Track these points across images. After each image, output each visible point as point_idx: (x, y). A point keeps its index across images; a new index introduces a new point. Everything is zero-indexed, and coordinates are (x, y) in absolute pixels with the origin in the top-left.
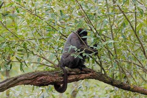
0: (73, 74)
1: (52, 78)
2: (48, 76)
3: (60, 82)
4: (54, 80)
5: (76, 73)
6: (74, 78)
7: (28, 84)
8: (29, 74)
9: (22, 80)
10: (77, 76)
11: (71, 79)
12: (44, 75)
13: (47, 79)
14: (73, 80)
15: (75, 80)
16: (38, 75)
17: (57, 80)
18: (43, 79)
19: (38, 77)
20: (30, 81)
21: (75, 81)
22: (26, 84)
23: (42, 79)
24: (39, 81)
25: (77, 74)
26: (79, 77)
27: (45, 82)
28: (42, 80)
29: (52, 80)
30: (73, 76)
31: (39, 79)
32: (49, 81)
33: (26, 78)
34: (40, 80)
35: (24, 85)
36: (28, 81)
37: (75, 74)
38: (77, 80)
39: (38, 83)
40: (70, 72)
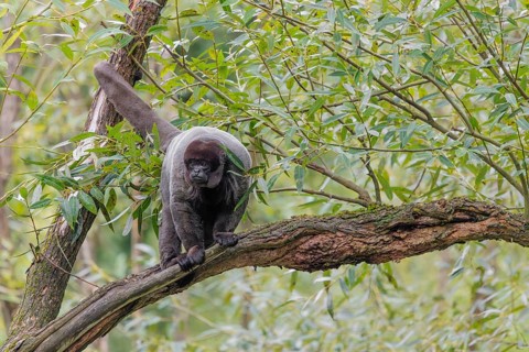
0: (427, 226)
1: (352, 241)
2: (339, 234)
3: (381, 254)
4: (360, 248)
5: (437, 221)
6: (430, 238)
7: (267, 264)
8: (272, 227)
9: (248, 251)
10: (440, 230)
11: (421, 241)
12: (322, 232)
13: (335, 246)
14: (428, 244)
15: (433, 245)
16: (300, 230)
17: (371, 247)
18: (321, 246)
19: (303, 240)
20: (274, 254)
21: (435, 248)
22: (260, 265)
23: (317, 246)
24: (306, 252)
25: (440, 225)
26: (449, 235)
27: (328, 255)
28: (319, 248)
29: (352, 247)
30: (425, 230)
31: (306, 246)
32: (342, 252)
33: (260, 242)
34: (311, 249)
35: (255, 266)
36: (268, 255)
37: (434, 225)
38: (441, 244)
39: (302, 258)
40: (416, 218)
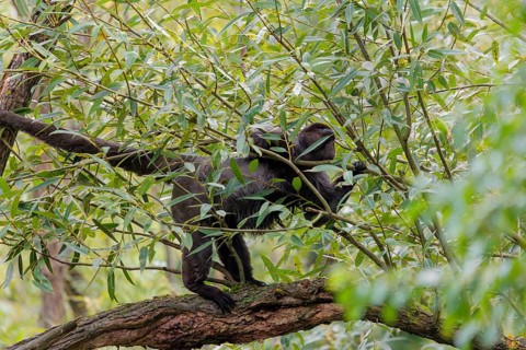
0: (290, 306)
1: (212, 320)
2: (199, 314)
3: (243, 334)
4: (220, 328)
5: (300, 302)
6: (293, 318)
7: (128, 344)
8: (132, 308)
9: (107, 330)
10: (303, 310)
11: (285, 321)
12: (183, 312)
13: (195, 326)
14: (291, 324)
15: (296, 325)
16: (161, 310)
17: (233, 327)
18: (181, 325)
19: (164, 320)
20: (134, 334)
21: (299, 328)
22: (123, 345)
23: (178, 326)
24: (167, 332)
25: (303, 305)
26: (313, 315)
27: (188, 335)
28: (179, 328)
29: (212, 327)
30: (289, 311)
31: (166, 326)
32: (202, 332)
33: (120, 322)
34: (172, 329)
35: (118, 346)
36: (127, 335)
37: (297, 306)
38: (307, 325)
39: (163, 338)
40: (278, 298)
